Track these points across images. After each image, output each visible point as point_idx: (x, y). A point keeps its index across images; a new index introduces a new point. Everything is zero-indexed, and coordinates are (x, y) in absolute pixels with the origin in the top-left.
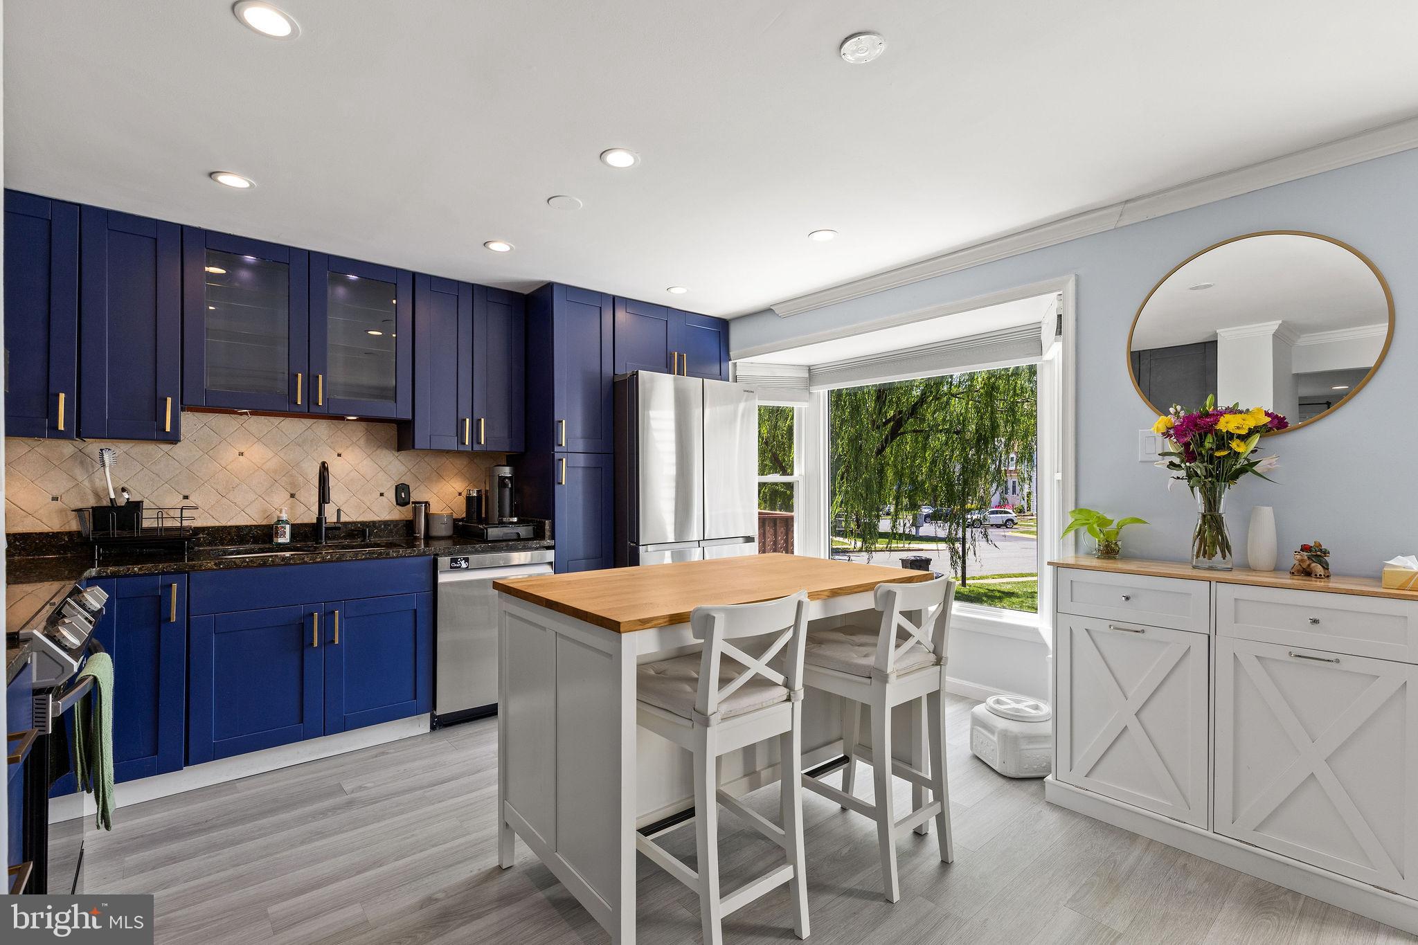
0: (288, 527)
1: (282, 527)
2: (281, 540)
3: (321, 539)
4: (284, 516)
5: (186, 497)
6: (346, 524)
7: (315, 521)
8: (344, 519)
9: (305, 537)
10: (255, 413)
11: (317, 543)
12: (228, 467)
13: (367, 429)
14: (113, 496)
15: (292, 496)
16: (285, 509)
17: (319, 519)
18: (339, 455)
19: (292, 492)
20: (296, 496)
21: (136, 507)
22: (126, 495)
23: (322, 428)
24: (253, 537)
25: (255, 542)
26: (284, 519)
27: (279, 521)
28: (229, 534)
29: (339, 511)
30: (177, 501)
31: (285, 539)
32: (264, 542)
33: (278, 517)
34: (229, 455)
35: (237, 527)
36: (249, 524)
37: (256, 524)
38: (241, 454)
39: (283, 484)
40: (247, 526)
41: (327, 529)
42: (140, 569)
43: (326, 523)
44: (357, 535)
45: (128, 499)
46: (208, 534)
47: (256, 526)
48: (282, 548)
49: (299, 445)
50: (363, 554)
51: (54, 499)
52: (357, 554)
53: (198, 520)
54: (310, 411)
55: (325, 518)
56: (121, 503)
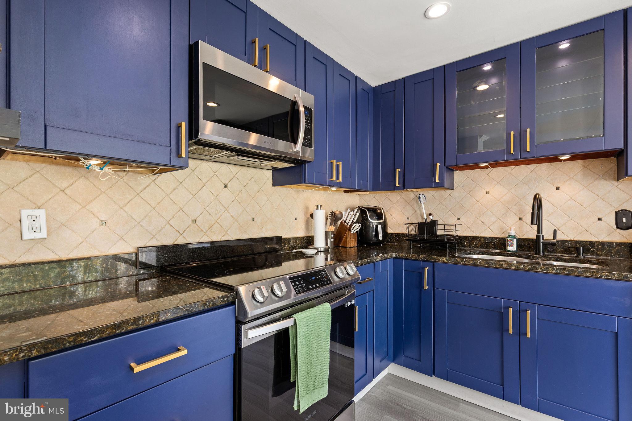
0: (515, 240)
1: (511, 240)
2: (509, 249)
3: (539, 251)
4: (513, 233)
5: (459, 219)
6: (563, 241)
7: (535, 238)
8: (560, 237)
9: (529, 249)
11: (536, 254)
12: (481, 201)
13: (584, 166)
14: (425, 218)
15: (521, 219)
16: (513, 228)
17: (538, 237)
18: (558, 188)
19: (521, 216)
20: (523, 219)
21: (433, 224)
22: (431, 217)
23: (543, 168)
24: (494, 245)
25: (495, 248)
26: (513, 234)
27: (509, 236)
28: (480, 241)
29: (555, 231)
30: (453, 221)
31: (513, 247)
32: (501, 249)
33: (509, 233)
34: (480, 194)
35: (484, 237)
36: (491, 236)
37: (497, 237)
38: (488, 193)
39: (514, 211)
40: (490, 238)
41: (545, 244)
42: (412, 256)
43: (543, 239)
44: (574, 251)
45: (432, 219)
46: (469, 240)
47: (496, 238)
48: (511, 254)
49: (525, 184)
50: (554, 269)
51: (408, 218)
52: (548, 268)
53: (462, 232)
54: (522, 157)
55: (543, 236)
56: (428, 221)
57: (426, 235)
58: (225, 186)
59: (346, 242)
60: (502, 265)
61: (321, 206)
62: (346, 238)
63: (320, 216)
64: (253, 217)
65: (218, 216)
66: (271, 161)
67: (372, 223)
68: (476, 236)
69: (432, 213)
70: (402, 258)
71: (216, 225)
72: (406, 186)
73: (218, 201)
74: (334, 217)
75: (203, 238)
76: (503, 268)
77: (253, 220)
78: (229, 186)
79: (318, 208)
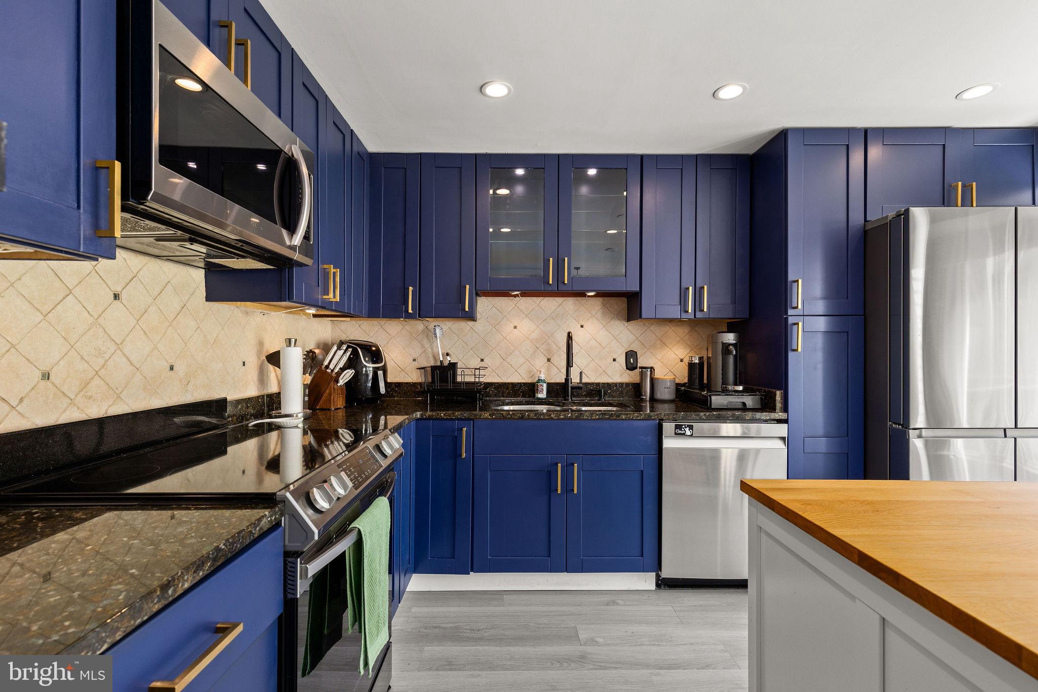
0: (545, 385)
1: (541, 385)
2: (540, 396)
3: (568, 396)
4: (543, 377)
5: (482, 360)
6: (587, 384)
7: (563, 381)
8: (585, 380)
9: (557, 395)
10: (524, 294)
11: (564, 400)
12: (508, 338)
13: (603, 304)
14: (441, 359)
15: (549, 360)
16: (543, 370)
17: (567, 380)
18: (582, 326)
19: (549, 357)
20: (551, 360)
21: (453, 366)
22: (449, 358)
23: (569, 303)
24: (523, 392)
25: (524, 396)
26: (543, 379)
27: (539, 380)
28: (508, 388)
29: (581, 373)
30: (476, 363)
31: (542, 395)
32: (530, 397)
33: (539, 377)
34: (507, 328)
35: (512, 384)
36: (520, 381)
37: (525, 382)
38: (515, 327)
39: (542, 351)
40: (518, 383)
41: (573, 388)
42: (444, 415)
43: (571, 383)
44: (595, 394)
45: (450, 361)
46: (495, 388)
47: (525, 384)
48: (541, 402)
49: (553, 319)
50: (597, 415)
51: (414, 360)
52: (592, 414)
53: (489, 377)
54: (559, 289)
55: (571, 379)
56: (446, 363)
57: (437, 383)
58: (116, 297)
59: (329, 400)
60: (550, 415)
61: (296, 340)
62: (330, 394)
63: (294, 359)
64: (172, 361)
65: (101, 361)
66: (243, 257)
67: (366, 367)
68: (503, 381)
69: (449, 352)
70: (430, 418)
71: (97, 381)
72: (421, 313)
73: (101, 329)
74: (311, 361)
75: (68, 413)
76: (552, 419)
77: (172, 368)
78: (123, 296)
79: (290, 345)
